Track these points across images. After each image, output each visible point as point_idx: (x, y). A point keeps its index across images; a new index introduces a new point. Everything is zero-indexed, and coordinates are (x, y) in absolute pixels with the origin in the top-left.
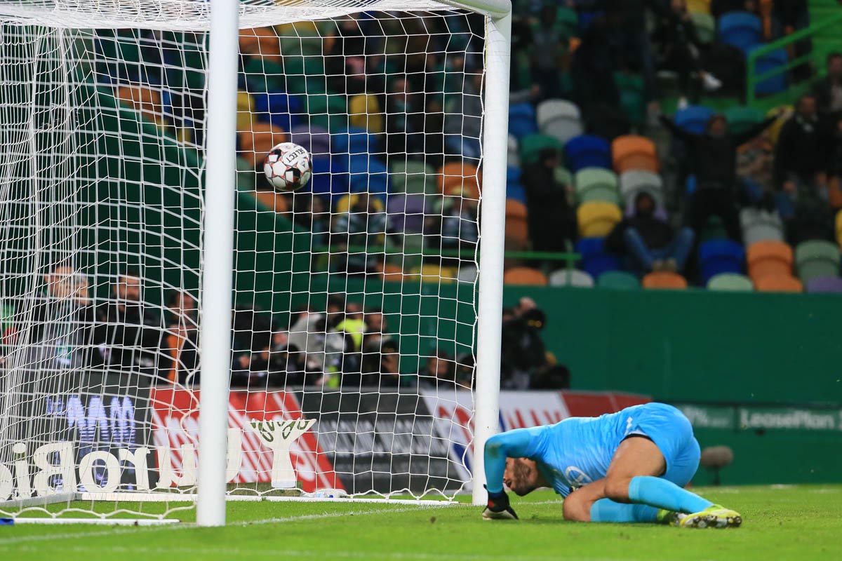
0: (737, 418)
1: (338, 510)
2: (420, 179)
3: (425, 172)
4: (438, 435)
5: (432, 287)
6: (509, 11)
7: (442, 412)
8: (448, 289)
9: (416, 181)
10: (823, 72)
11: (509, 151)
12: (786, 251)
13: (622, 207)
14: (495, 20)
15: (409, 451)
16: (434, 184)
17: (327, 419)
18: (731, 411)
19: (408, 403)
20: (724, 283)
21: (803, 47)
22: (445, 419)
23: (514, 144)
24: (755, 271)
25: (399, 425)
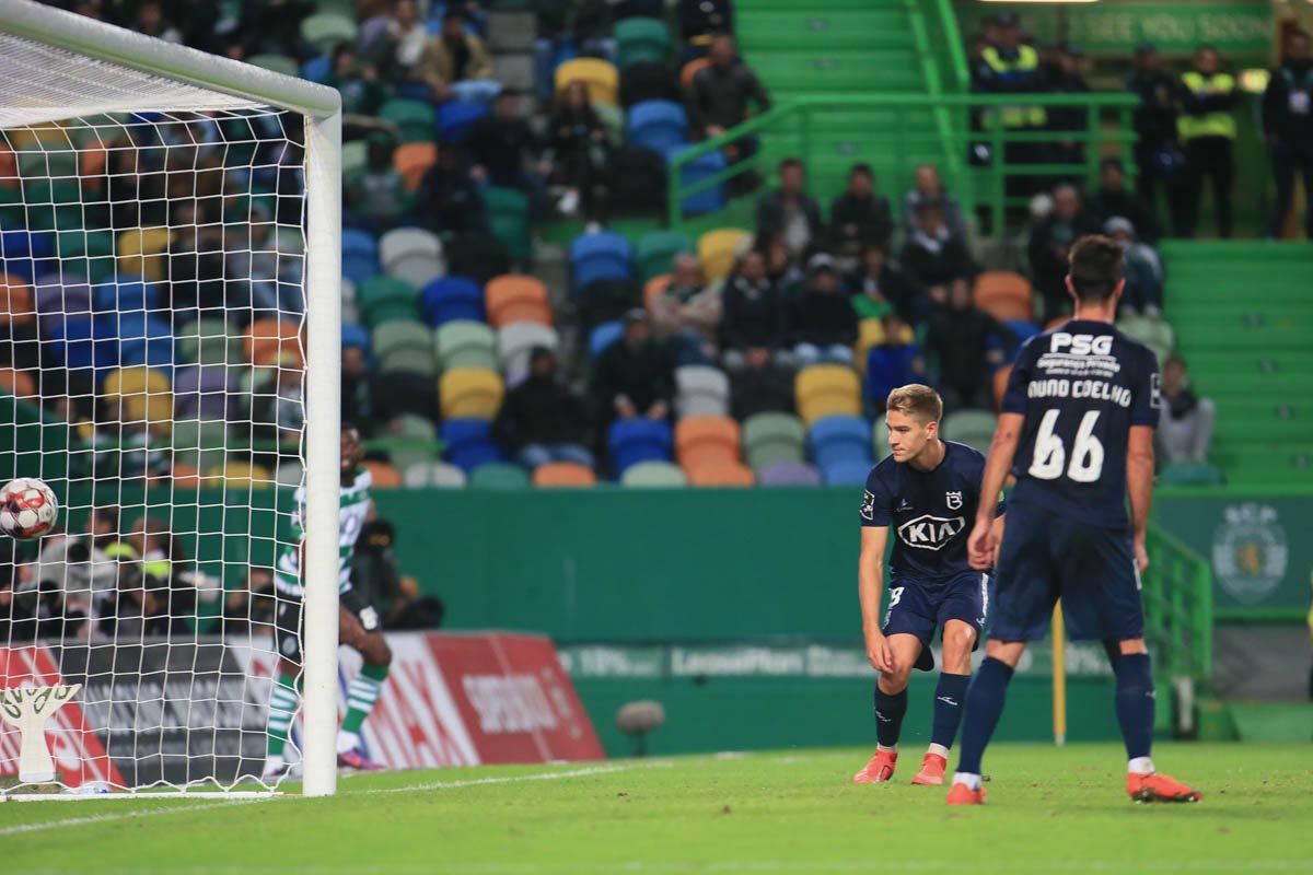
0: (667, 663)
1: (115, 811)
2: (220, 344)
3: (227, 335)
4: (253, 700)
5: (241, 495)
6: (337, 108)
7: (259, 668)
8: (263, 496)
9: (213, 348)
10: (773, 182)
11: (344, 302)
12: (729, 429)
13: (503, 373)
14: (318, 120)
15: (212, 724)
16: (240, 351)
17: (98, 683)
18: (658, 654)
19: (209, 657)
20: (646, 475)
21: (746, 147)
22: (262, 678)
23: (350, 292)
24: (688, 457)
25: (199, 687)
